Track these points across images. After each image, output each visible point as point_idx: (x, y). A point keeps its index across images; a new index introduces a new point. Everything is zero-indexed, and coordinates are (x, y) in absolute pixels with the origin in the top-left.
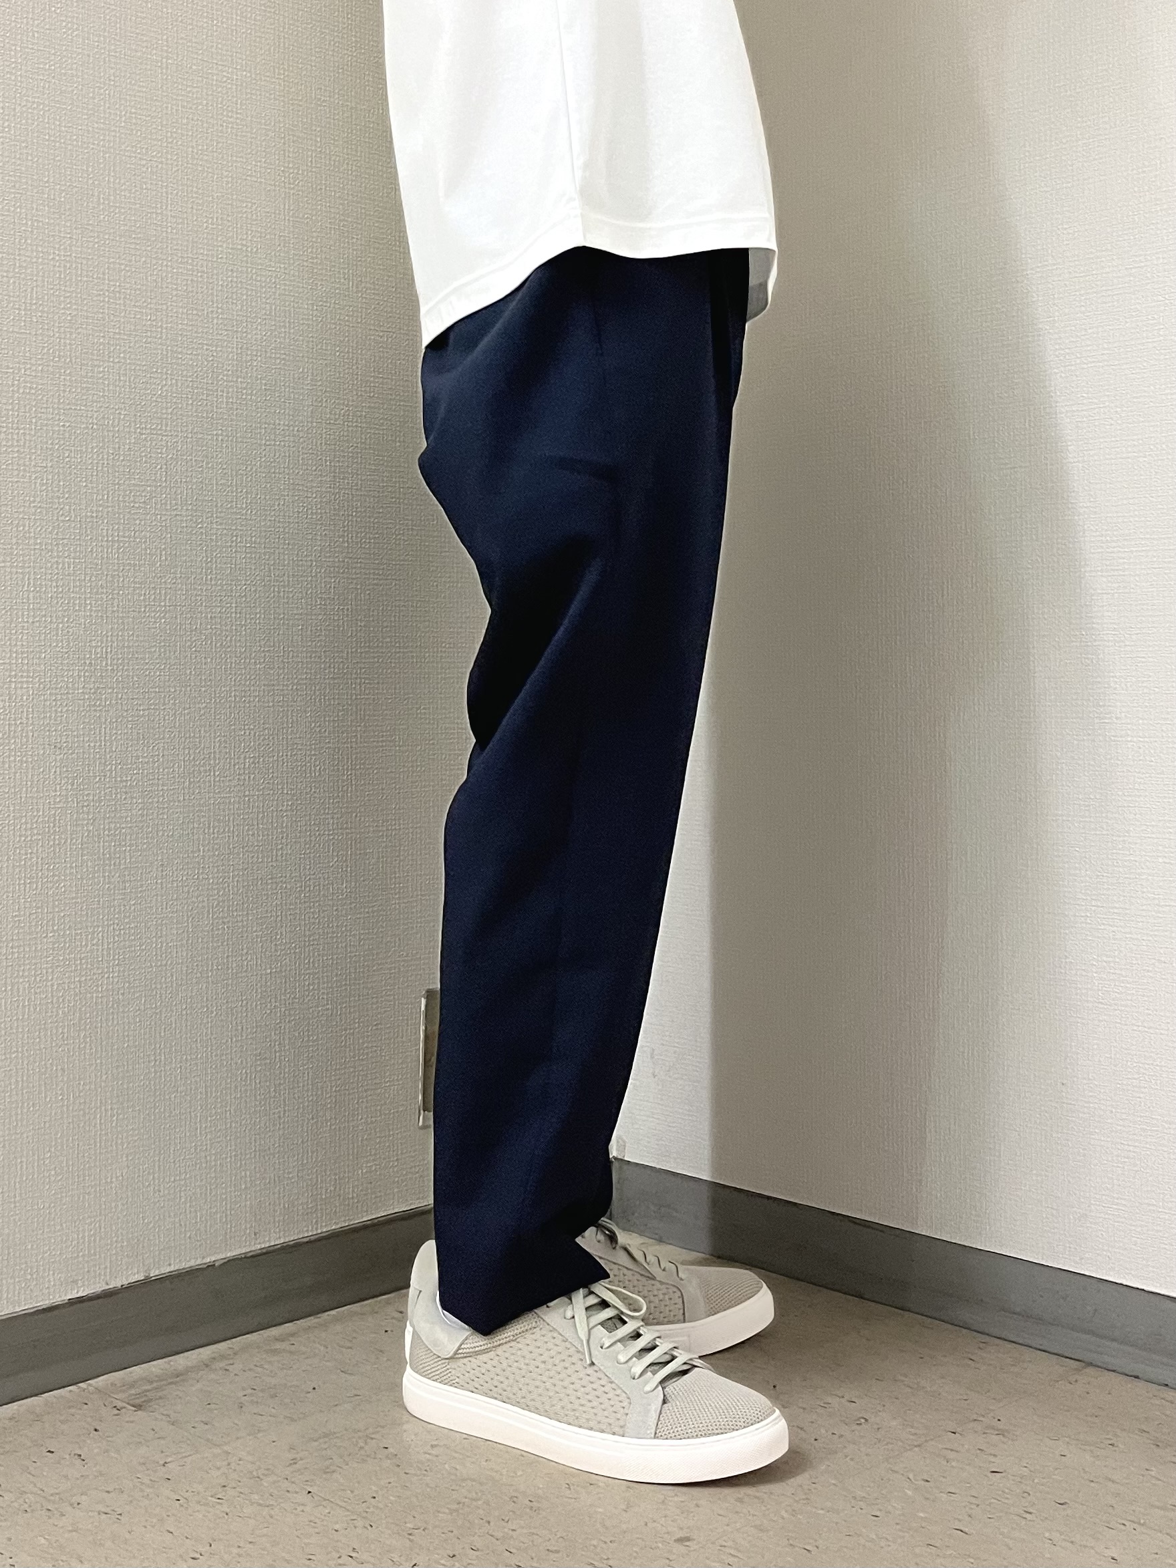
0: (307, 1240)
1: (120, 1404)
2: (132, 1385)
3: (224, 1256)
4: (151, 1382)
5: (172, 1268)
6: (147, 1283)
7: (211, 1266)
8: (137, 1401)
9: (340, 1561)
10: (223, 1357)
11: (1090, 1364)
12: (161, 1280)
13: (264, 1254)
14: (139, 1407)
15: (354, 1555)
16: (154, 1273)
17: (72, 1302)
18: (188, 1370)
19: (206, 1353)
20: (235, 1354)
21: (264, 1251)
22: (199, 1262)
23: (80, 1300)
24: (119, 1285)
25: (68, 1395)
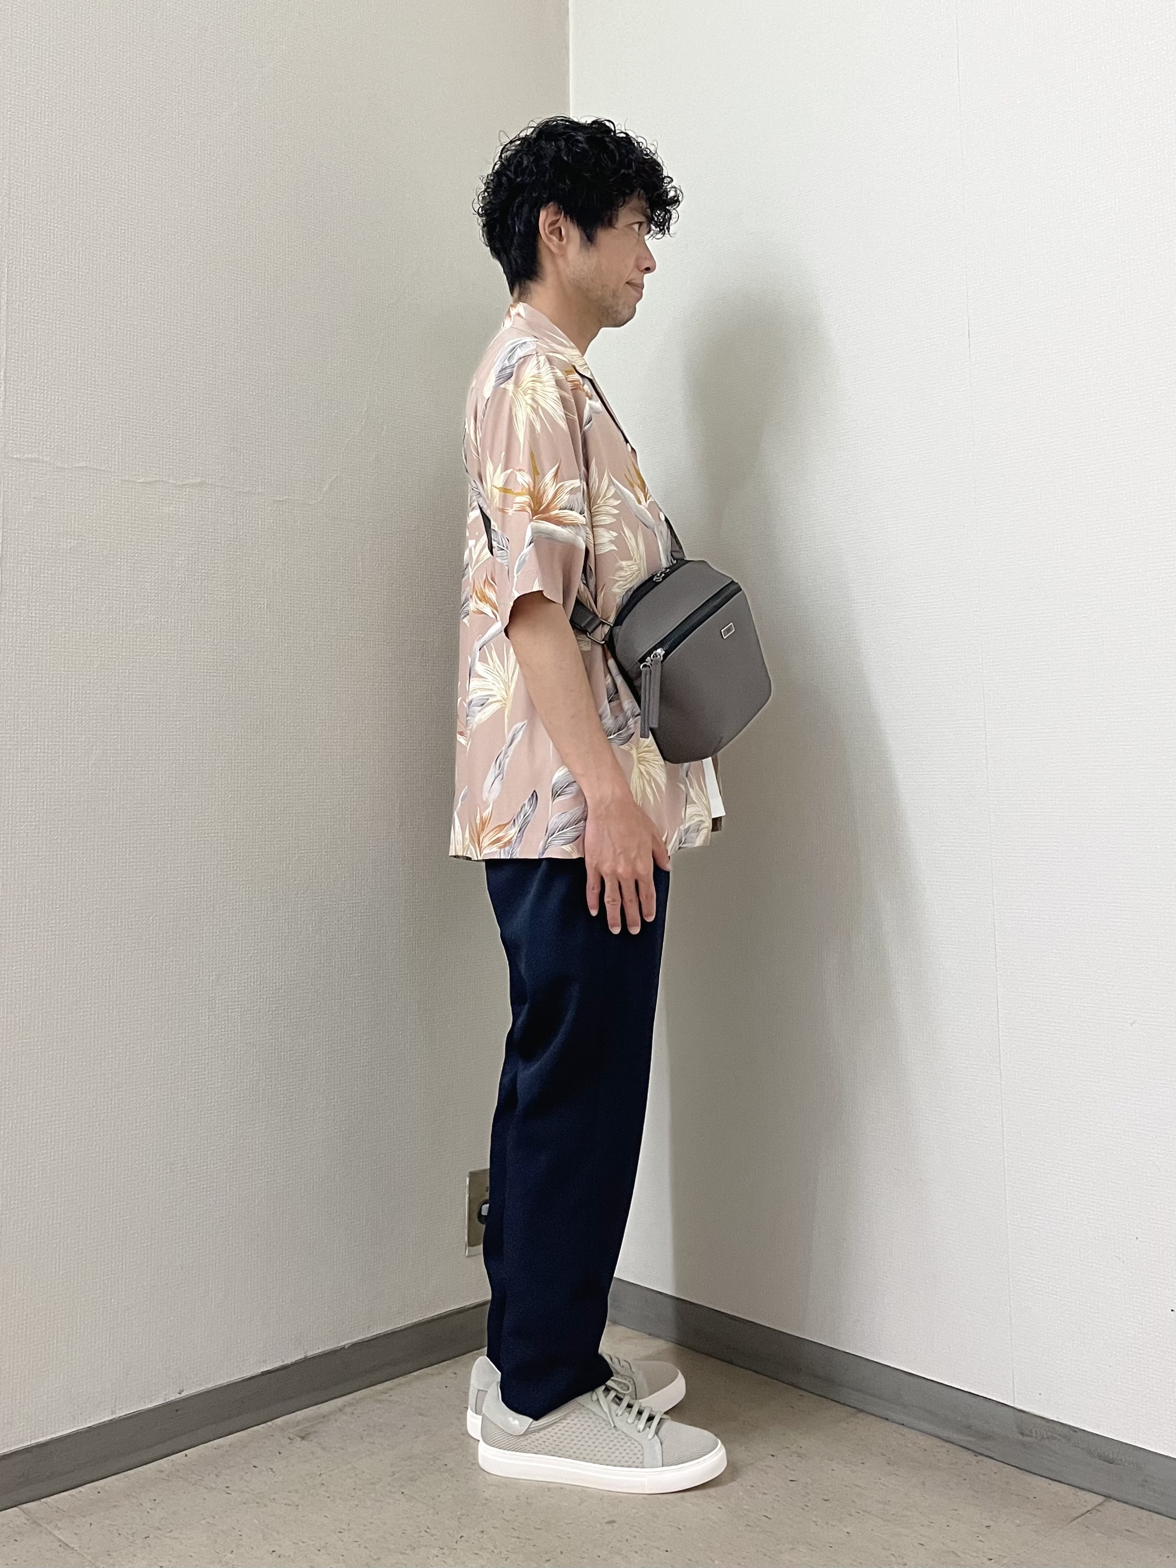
0: (399, 1329)
1: (292, 1436)
2: (298, 1423)
3: (350, 1342)
4: (309, 1422)
5: (320, 1351)
6: (306, 1360)
7: (343, 1348)
8: (303, 1435)
9: (421, 1534)
10: (351, 1404)
11: (861, 1411)
12: (314, 1358)
13: (373, 1339)
14: (303, 1438)
15: (428, 1530)
16: (310, 1353)
17: (264, 1374)
18: (331, 1413)
19: (339, 1401)
20: (357, 1403)
21: (374, 1337)
22: (335, 1346)
23: (268, 1372)
24: (290, 1363)
25: (262, 1430)
